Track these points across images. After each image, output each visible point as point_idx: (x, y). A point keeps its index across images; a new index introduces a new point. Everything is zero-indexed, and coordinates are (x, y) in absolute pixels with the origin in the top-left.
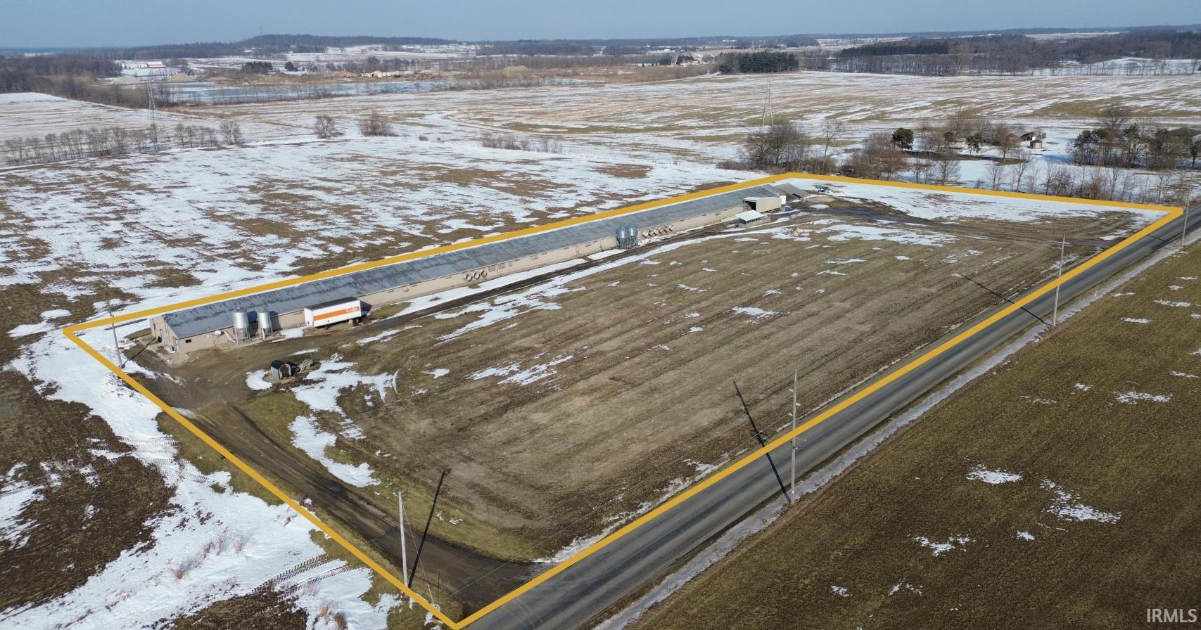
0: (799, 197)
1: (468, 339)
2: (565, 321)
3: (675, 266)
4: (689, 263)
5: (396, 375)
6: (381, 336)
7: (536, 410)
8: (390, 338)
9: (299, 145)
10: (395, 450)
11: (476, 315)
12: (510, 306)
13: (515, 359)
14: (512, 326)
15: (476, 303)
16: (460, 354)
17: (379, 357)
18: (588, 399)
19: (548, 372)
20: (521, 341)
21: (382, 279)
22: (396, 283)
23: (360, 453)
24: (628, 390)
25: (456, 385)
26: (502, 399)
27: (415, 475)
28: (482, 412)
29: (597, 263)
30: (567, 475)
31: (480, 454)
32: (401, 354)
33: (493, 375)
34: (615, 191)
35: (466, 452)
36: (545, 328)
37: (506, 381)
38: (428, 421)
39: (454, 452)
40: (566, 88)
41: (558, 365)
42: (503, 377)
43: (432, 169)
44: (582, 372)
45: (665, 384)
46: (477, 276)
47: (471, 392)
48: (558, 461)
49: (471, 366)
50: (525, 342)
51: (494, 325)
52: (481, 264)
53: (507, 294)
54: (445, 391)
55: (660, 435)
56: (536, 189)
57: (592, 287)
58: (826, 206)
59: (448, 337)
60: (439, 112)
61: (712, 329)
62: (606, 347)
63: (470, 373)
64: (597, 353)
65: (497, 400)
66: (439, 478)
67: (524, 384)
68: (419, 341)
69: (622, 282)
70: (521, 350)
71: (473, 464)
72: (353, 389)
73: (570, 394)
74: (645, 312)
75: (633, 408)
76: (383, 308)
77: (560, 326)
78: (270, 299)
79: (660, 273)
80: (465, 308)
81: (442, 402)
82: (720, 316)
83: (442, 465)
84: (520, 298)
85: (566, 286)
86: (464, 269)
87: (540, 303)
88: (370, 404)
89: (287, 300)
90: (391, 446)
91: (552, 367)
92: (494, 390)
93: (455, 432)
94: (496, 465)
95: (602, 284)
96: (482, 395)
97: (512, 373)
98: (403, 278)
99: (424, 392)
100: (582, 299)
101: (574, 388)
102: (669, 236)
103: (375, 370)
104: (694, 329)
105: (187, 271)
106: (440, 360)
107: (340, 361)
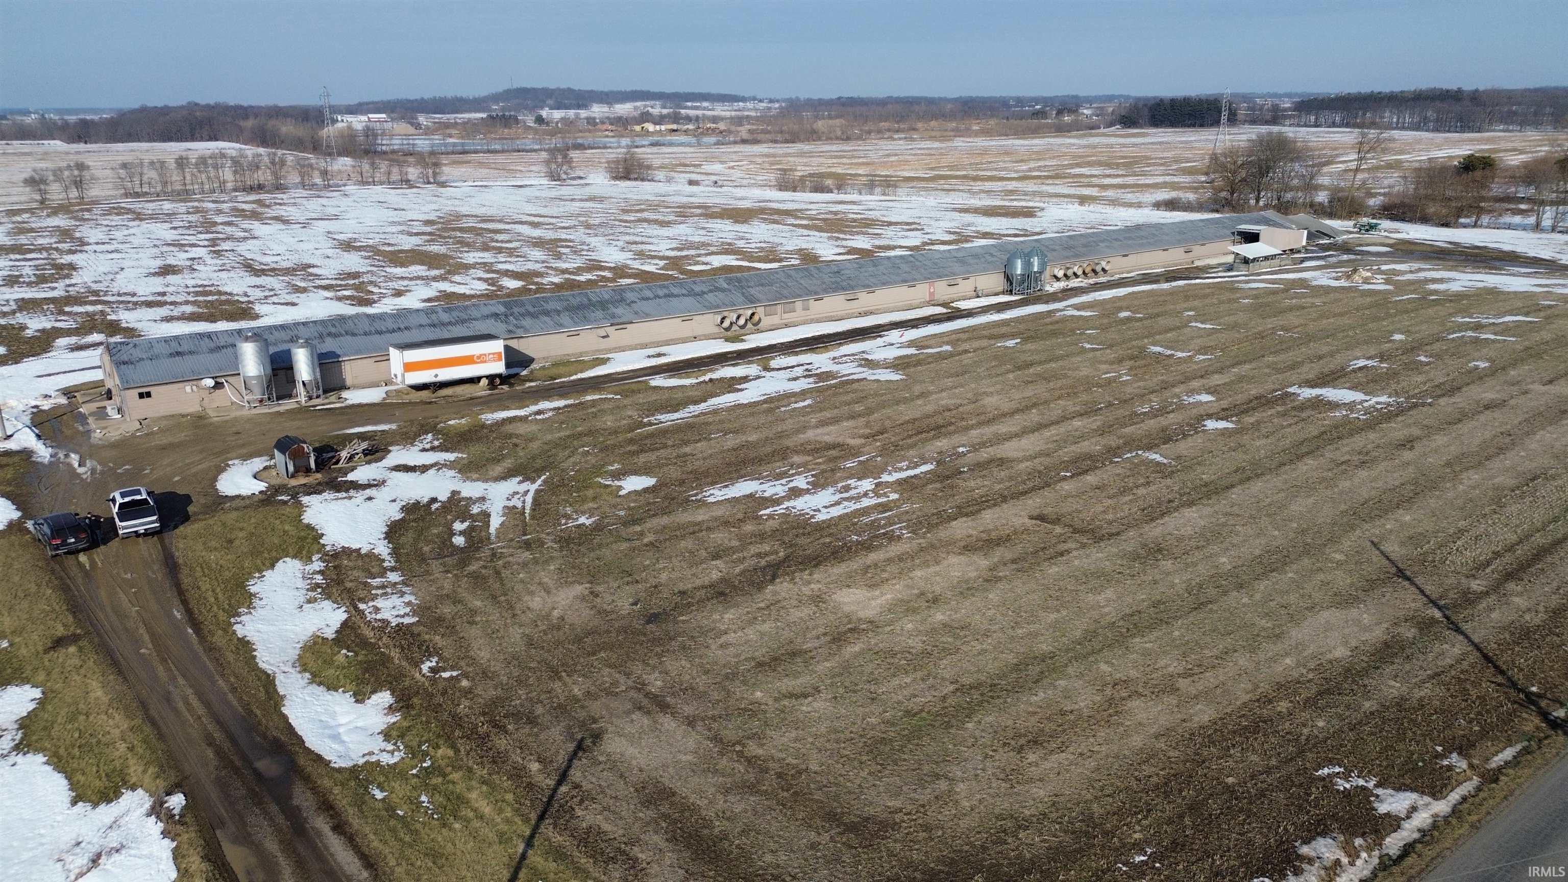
0: (1330, 237)
1: (707, 424)
2: (912, 400)
3: (1128, 319)
4: (1158, 315)
5: (539, 482)
6: (534, 408)
7: (848, 582)
8: (550, 414)
9: (521, 186)
10: (473, 661)
11: (731, 385)
12: (799, 371)
13: (804, 465)
14: (801, 404)
15: (733, 365)
16: (687, 450)
17: (516, 445)
18: (983, 562)
19: (878, 495)
20: (819, 431)
21: (558, 312)
22: (586, 320)
23: (385, 660)
24: (1084, 546)
25: (666, 512)
26: (766, 548)
27: (502, 743)
28: (715, 575)
29: (970, 313)
30: (943, 785)
31: (689, 691)
32: (562, 444)
33: (751, 496)
34: (988, 230)
35: (656, 683)
36: (869, 411)
37: (780, 509)
38: (579, 589)
39: (622, 679)
40: (901, 142)
41: (899, 482)
42: (775, 501)
43: (698, 207)
44: (958, 499)
45: (1180, 539)
46: (742, 322)
47: (695, 529)
48: (915, 734)
49: (706, 474)
50: (829, 434)
51: (765, 402)
52: (752, 300)
53: (797, 354)
54: (635, 522)
55: (1210, 679)
56: (854, 227)
57: (966, 346)
58: (1388, 249)
59: (667, 418)
60: (722, 162)
61: (1257, 425)
62: (1010, 449)
63: (700, 487)
64: (990, 461)
65: (754, 549)
66: (561, 759)
67: (821, 517)
68: (609, 421)
69: (1025, 340)
70: (817, 449)
71: (667, 722)
72: (434, 506)
73: (933, 546)
74: (1088, 390)
75: (1109, 593)
76: (555, 365)
77: (902, 407)
78: (333, 330)
79: (1104, 328)
80: (711, 371)
81: (624, 546)
82: (1263, 401)
83: (582, 714)
84: (821, 361)
85: (911, 344)
86: (718, 307)
87: (860, 369)
88: (459, 541)
89: (366, 334)
90: (468, 648)
91: (887, 484)
92: (749, 527)
93: (637, 624)
94: (730, 732)
95: (984, 343)
96: (720, 537)
97: (795, 493)
98: (599, 314)
99: (588, 522)
100: (945, 364)
101: (943, 533)
102: (1103, 279)
103: (498, 469)
104: (1211, 424)
105: (252, 303)
106: (642, 459)
107: (433, 449)
